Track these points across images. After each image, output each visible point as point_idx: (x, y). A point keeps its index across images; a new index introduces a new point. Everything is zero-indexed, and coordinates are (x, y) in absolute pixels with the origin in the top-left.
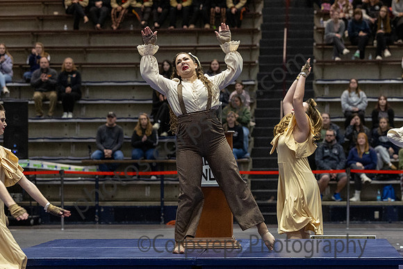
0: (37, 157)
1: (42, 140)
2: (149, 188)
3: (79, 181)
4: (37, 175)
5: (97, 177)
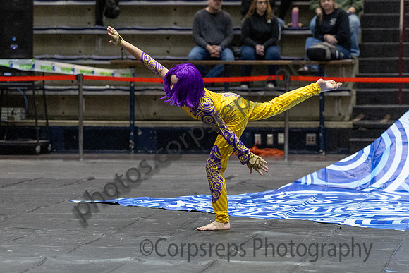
0: (47, 56)
1: (54, 32)
3: (107, 90)
4: (46, 82)
5: (132, 85)
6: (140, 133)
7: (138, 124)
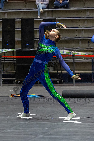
3: (83, 60)
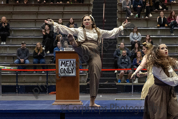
2: (41, 77)
5: (17, 72)
6: (19, 87)
7: (19, 84)
